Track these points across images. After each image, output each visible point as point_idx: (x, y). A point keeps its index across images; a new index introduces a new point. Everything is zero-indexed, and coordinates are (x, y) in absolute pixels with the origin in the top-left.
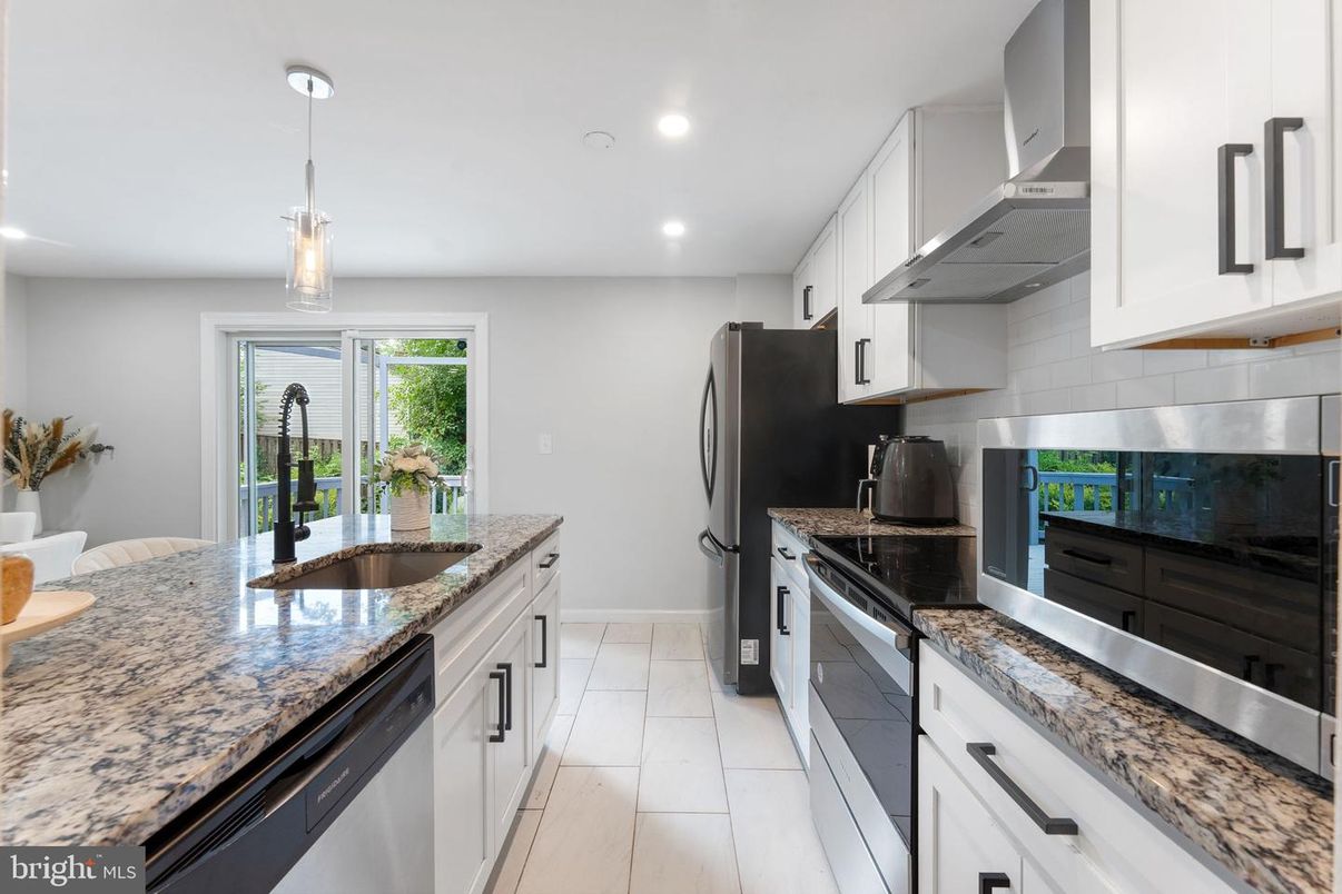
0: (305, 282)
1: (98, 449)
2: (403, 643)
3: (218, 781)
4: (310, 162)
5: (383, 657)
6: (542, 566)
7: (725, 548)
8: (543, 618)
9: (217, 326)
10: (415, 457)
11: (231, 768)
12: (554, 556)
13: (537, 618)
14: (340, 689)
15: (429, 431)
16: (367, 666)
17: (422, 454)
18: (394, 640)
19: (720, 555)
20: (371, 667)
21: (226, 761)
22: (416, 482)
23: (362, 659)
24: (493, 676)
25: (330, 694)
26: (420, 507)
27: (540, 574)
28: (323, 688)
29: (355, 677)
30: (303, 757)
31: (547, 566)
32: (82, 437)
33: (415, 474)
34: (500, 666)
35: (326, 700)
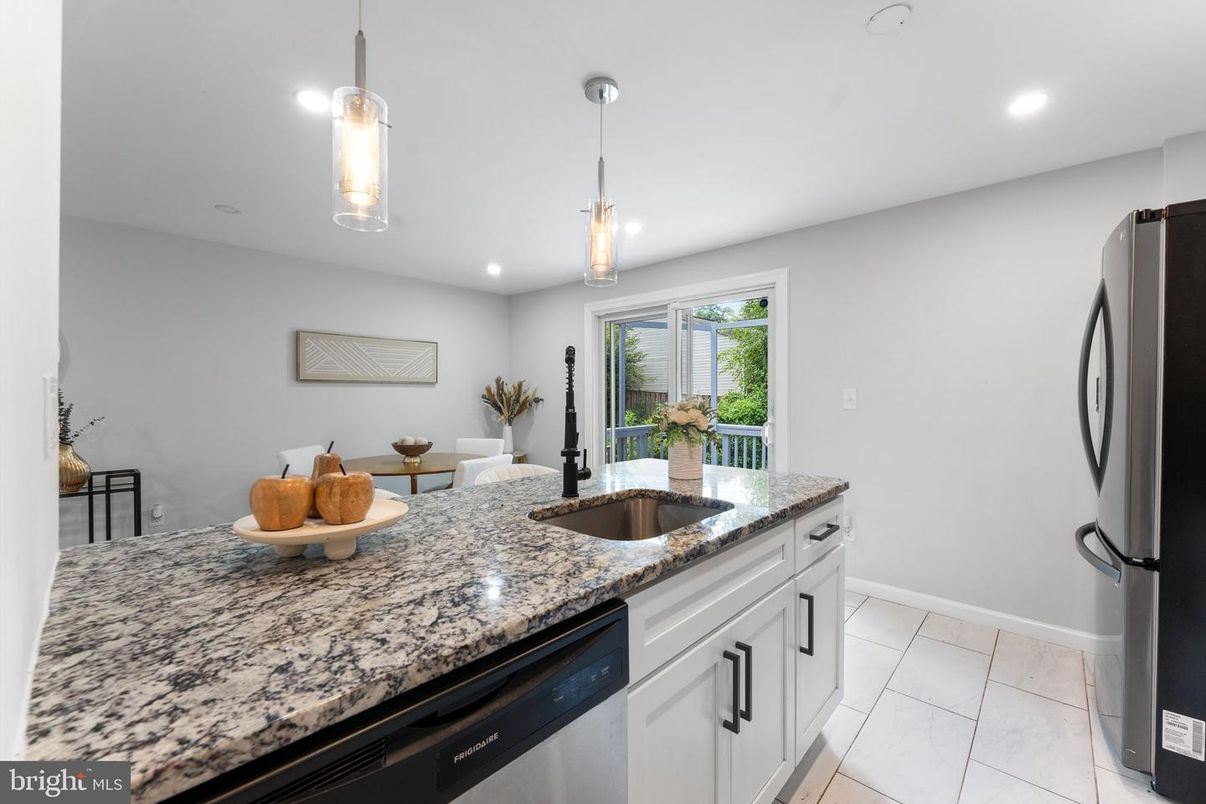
0: (599, 262)
1: (537, 400)
2: (582, 609)
3: (324, 723)
4: (601, 158)
5: (554, 621)
6: (812, 537)
7: (1127, 560)
8: (810, 599)
9: (593, 313)
10: (687, 411)
11: (341, 713)
12: (832, 528)
13: (803, 596)
14: (489, 650)
15: (759, 386)
16: (529, 630)
17: (694, 407)
18: (569, 606)
19: (1116, 567)
20: (534, 631)
21: (337, 706)
22: (687, 434)
23: (522, 622)
24: (727, 655)
25: (475, 653)
26: (692, 458)
27: (807, 546)
28: (466, 647)
29: (511, 639)
30: (436, 713)
31: (820, 538)
32: (530, 393)
33: (688, 425)
34: (739, 646)
35: (469, 659)
